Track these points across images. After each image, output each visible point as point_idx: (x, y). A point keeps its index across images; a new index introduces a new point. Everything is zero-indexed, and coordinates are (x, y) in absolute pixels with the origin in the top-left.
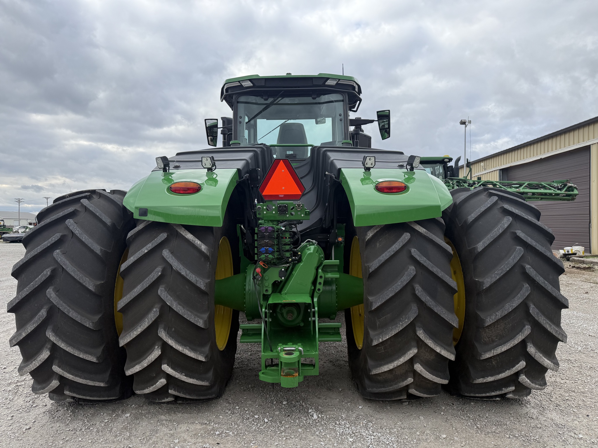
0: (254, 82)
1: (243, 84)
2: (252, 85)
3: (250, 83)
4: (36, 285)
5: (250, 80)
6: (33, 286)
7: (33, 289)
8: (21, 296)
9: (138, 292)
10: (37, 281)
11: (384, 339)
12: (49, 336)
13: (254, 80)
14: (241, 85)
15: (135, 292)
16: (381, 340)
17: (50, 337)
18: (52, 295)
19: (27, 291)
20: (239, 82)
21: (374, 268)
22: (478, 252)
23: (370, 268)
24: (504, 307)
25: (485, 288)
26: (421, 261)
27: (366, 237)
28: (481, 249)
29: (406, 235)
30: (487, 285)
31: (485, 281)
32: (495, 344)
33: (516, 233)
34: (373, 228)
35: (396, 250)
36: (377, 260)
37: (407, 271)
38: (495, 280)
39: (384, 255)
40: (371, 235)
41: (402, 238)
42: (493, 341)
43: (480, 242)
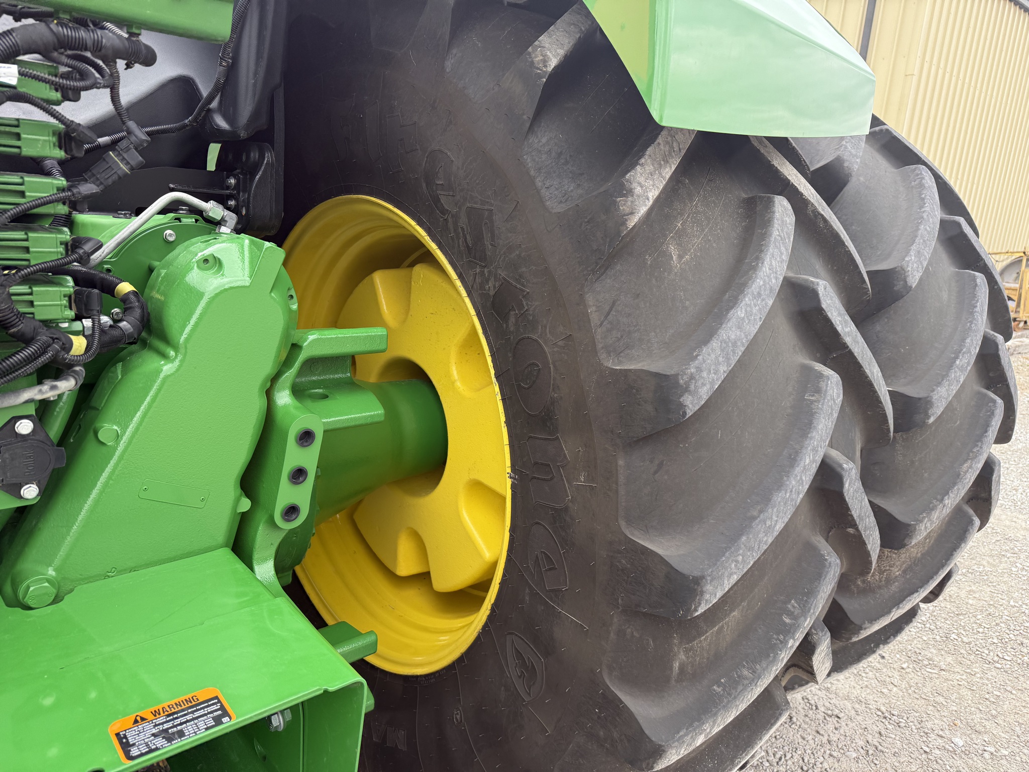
21: (705, 393)
22: (908, 288)
23: (686, 390)
24: (959, 475)
25: (931, 420)
26: (848, 340)
27: (624, 205)
28: (914, 278)
29: (782, 208)
30: (937, 410)
31: (935, 397)
32: (894, 587)
33: (959, 225)
34: (650, 151)
35: (776, 283)
36: (715, 344)
37: (818, 391)
38: (955, 388)
39: (739, 312)
40: (653, 194)
41: (776, 224)
42: (889, 581)
43: (907, 252)
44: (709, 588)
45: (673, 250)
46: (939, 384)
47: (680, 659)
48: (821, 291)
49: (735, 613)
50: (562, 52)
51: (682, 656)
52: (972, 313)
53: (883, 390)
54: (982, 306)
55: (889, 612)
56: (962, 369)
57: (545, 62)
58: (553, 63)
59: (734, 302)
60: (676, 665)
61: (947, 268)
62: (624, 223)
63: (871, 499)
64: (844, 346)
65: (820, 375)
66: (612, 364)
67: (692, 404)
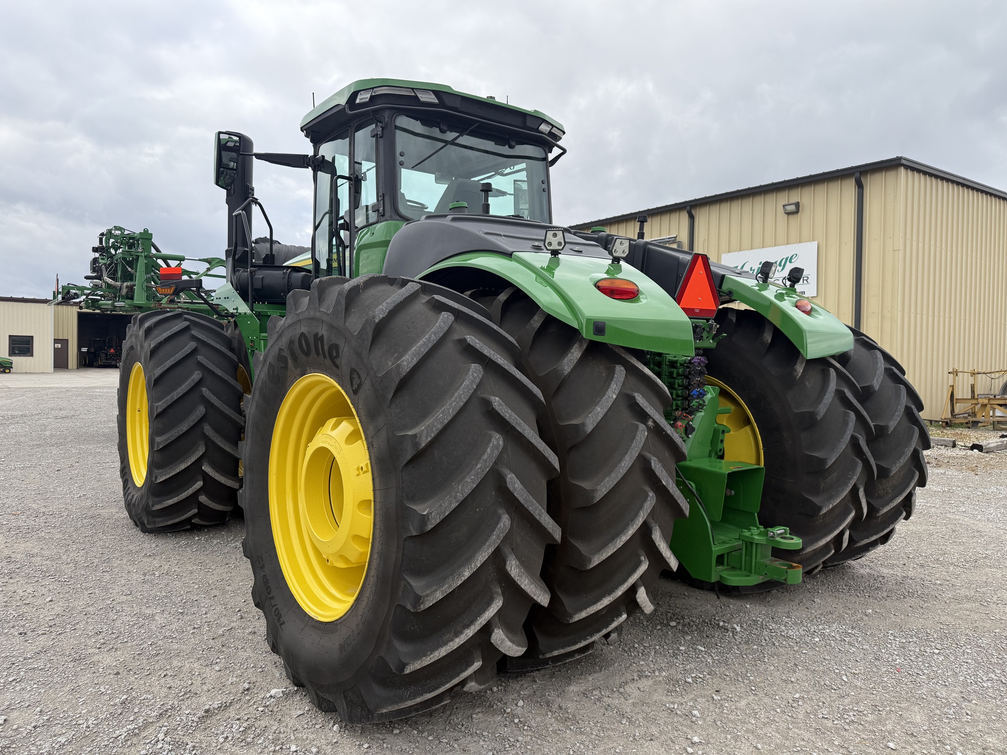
0: (444, 97)
1: (419, 96)
2: (436, 101)
3: (433, 96)
4: (486, 468)
5: (437, 93)
6: (483, 471)
7: (483, 476)
8: (463, 494)
9: (627, 467)
10: (486, 461)
11: (835, 504)
12: (511, 568)
13: (442, 93)
14: (416, 97)
15: (623, 467)
16: (831, 506)
17: (511, 570)
18: (516, 485)
19: (473, 483)
20: (413, 89)
21: (822, 415)
22: (875, 391)
23: (817, 414)
24: (904, 452)
25: (890, 432)
26: (855, 404)
27: (795, 374)
28: (877, 387)
29: (832, 371)
30: (891, 429)
31: (890, 425)
32: (889, 496)
33: (892, 369)
34: (798, 361)
35: (834, 390)
36: (822, 404)
37: (848, 416)
38: (896, 422)
39: (826, 397)
40: (801, 371)
41: (831, 375)
42: (887, 493)
43: (873, 380)
44: (828, 461)
45: (807, 384)
46: (891, 421)
47: (822, 486)
48: (845, 391)
49: (835, 474)
50: (771, 338)
51: (823, 485)
52: (900, 398)
53: (872, 424)
54: (904, 396)
55: (888, 504)
56: (898, 416)
57: (767, 341)
58: (770, 341)
59: (825, 395)
60: (822, 487)
61: (890, 384)
62: (796, 378)
63: (877, 463)
64: (854, 406)
65: (849, 413)
66: (796, 411)
67: (819, 417)
